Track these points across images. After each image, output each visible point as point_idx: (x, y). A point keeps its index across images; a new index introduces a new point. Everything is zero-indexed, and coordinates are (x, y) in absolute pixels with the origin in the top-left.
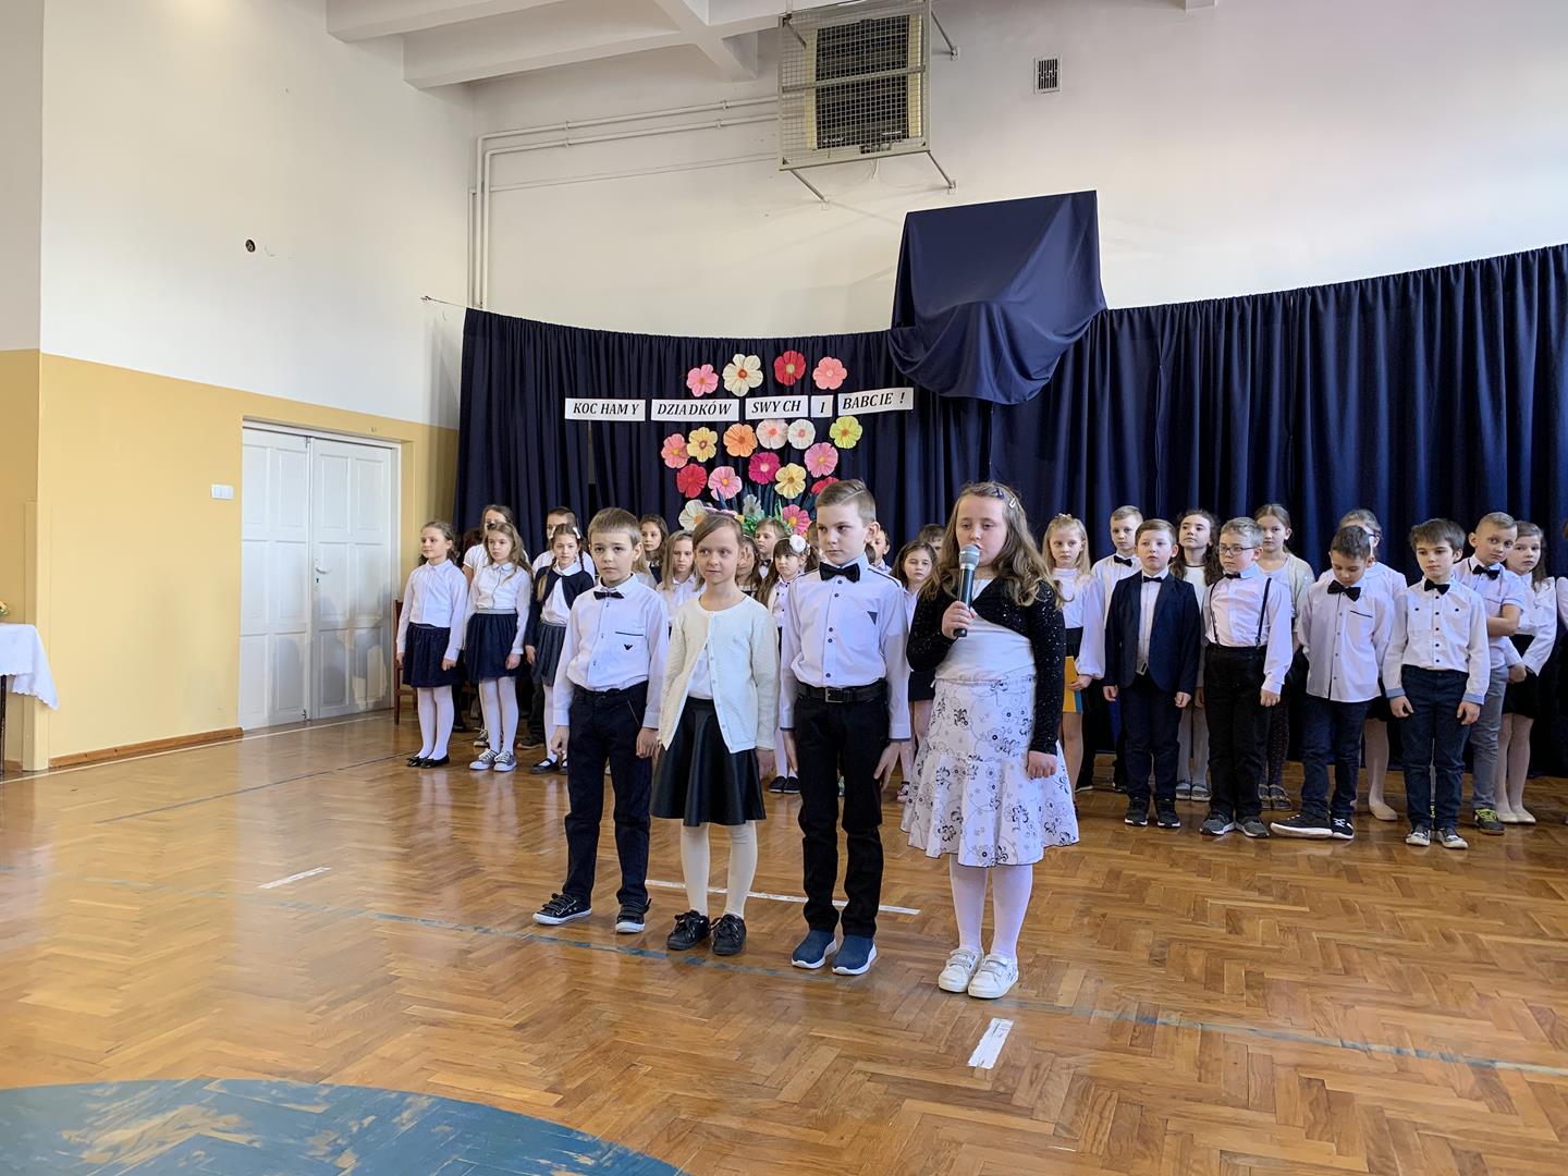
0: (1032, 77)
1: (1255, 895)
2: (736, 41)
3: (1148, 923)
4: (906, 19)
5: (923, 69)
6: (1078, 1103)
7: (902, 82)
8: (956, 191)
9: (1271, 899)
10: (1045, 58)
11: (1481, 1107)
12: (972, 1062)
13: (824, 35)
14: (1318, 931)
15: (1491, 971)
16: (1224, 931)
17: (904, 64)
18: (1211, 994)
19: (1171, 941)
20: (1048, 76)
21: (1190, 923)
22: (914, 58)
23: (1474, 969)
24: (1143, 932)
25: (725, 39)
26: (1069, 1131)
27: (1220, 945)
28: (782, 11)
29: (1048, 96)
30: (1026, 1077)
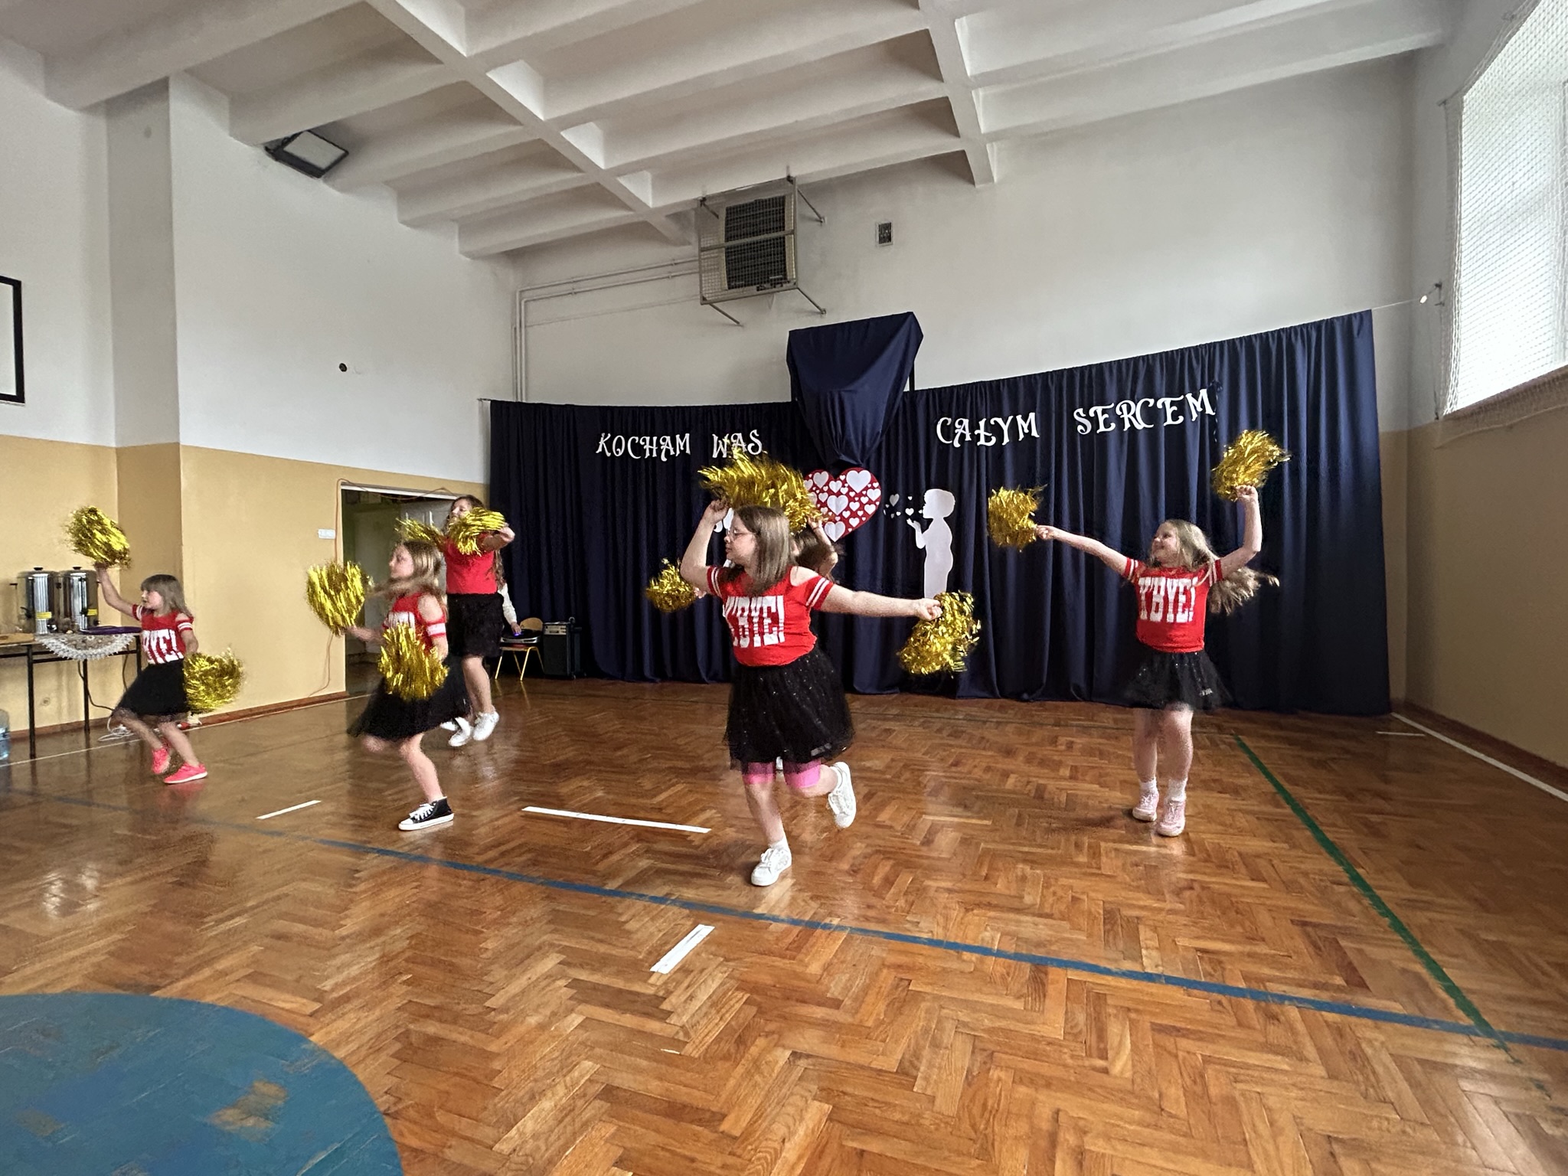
0: (874, 234)
1: (959, 810)
2: (678, 216)
3: (867, 838)
4: (783, 198)
5: (793, 232)
6: (711, 1006)
7: (781, 243)
8: (827, 316)
9: (969, 814)
10: (883, 222)
11: (1018, 1005)
12: (653, 969)
13: (729, 211)
14: (986, 842)
15: (1093, 874)
16: (918, 843)
17: (782, 228)
18: (874, 901)
19: (878, 852)
20: (885, 235)
21: (896, 837)
22: (789, 226)
23: (1085, 874)
24: (859, 844)
25: (667, 216)
26: (687, 1034)
27: (911, 856)
28: (699, 195)
29: (888, 250)
30: (685, 984)
